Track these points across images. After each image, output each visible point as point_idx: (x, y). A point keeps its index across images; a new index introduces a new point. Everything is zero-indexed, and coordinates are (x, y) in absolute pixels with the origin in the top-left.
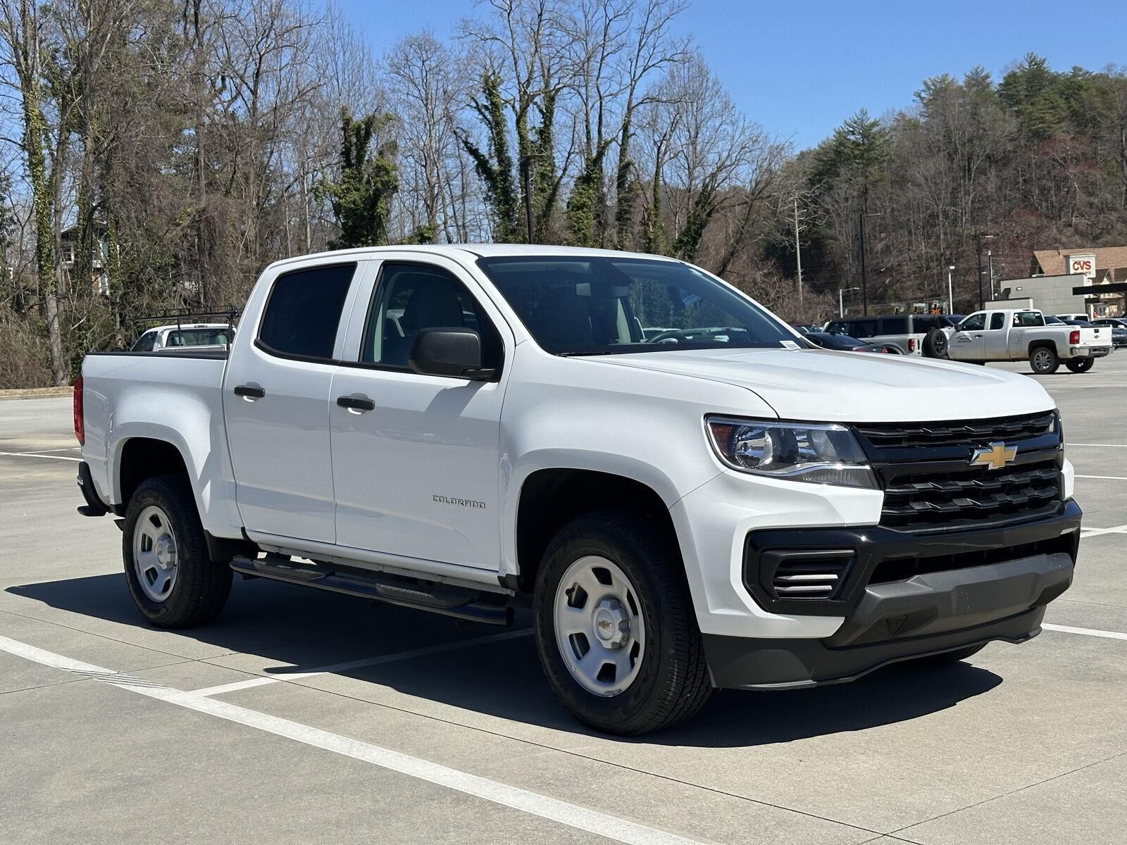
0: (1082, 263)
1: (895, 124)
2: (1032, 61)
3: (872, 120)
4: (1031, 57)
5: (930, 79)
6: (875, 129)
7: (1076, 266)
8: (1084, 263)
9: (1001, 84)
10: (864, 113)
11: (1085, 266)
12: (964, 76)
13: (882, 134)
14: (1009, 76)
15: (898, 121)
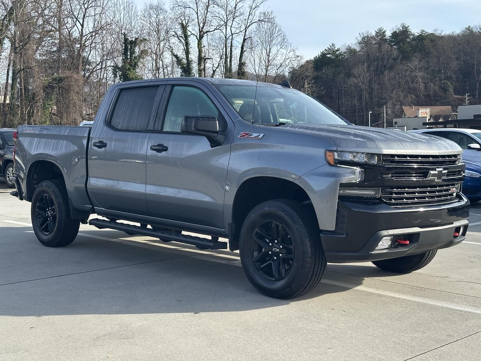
0: (424, 112)
1: (346, 50)
2: (404, 27)
3: (336, 49)
4: (403, 25)
5: (362, 32)
6: (338, 53)
7: (422, 114)
8: (425, 112)
9: (390, 36)
10: (333, 45)
11: (425, 114)
12: (375, 32)
13: (340, 54)
14: (394, 32)
15: (347, 49)
